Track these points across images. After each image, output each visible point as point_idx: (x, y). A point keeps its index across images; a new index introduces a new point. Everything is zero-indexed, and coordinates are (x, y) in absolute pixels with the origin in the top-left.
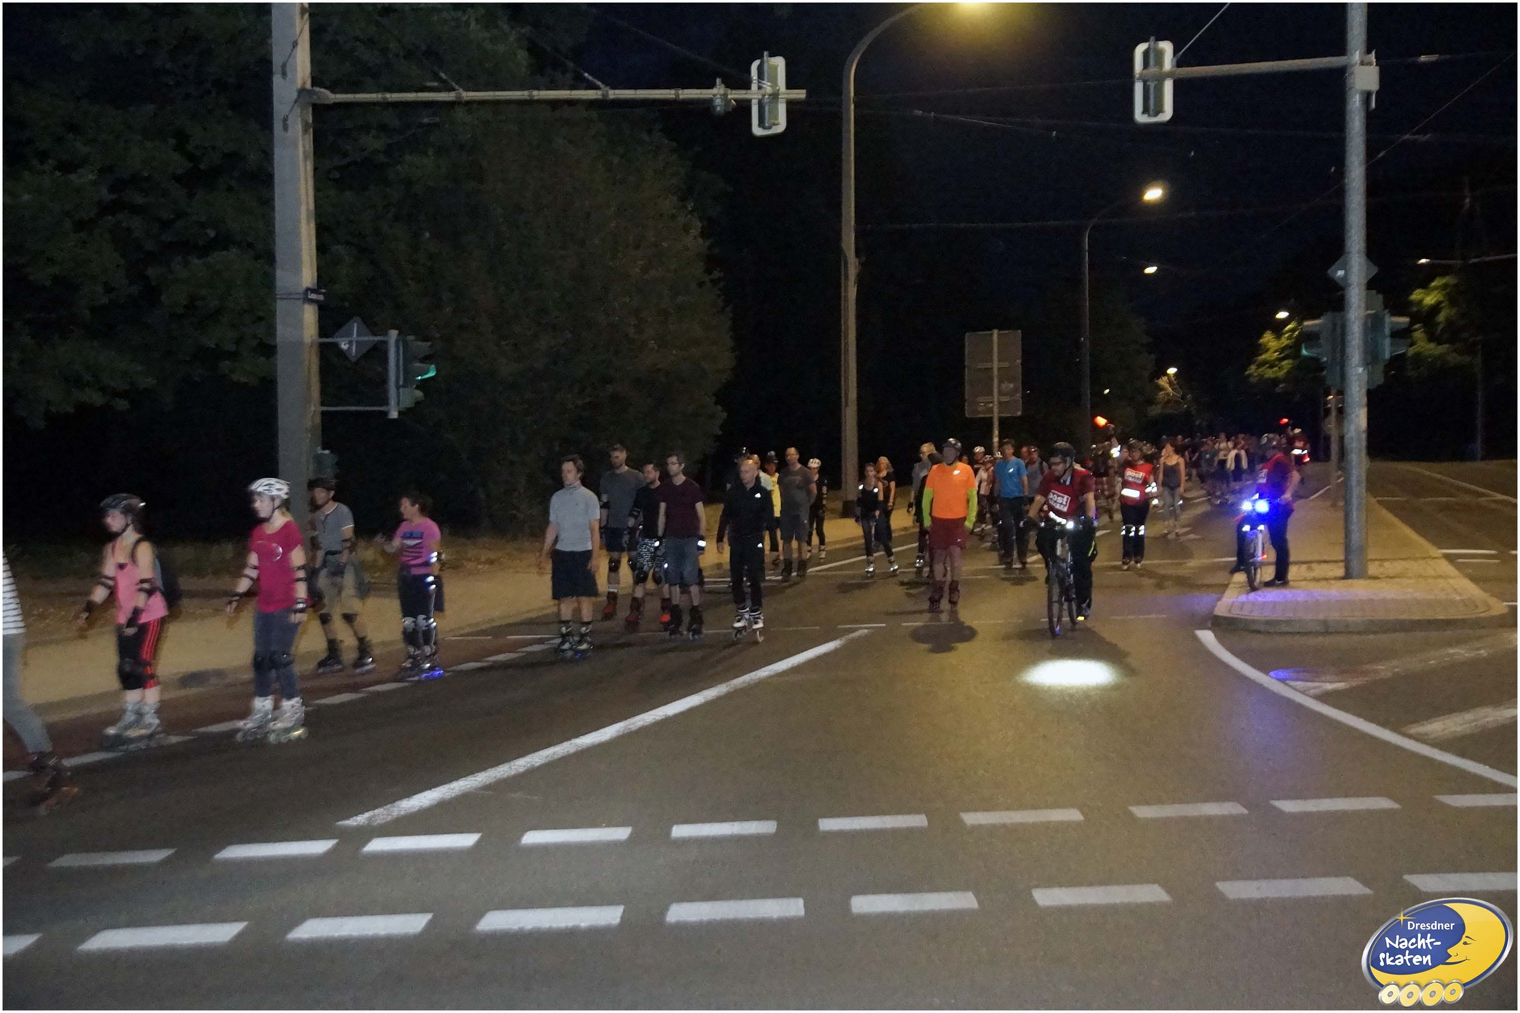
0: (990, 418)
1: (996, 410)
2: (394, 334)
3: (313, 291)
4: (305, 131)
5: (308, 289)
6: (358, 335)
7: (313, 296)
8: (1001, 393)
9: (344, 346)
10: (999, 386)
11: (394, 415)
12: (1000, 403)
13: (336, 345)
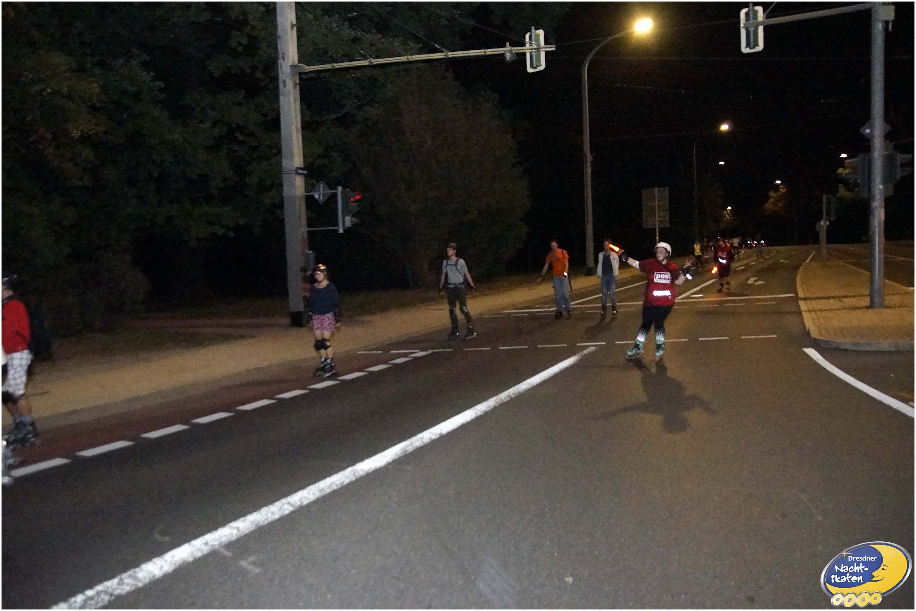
0: (654, 228)
1: (657, 224)
2: (340, 188)
3: (301, 169)
4: (295, 86)
5: (298, 168)
6: (324, 190)
7: (301, 172)
8: (659, 217)
9: (317, 196)
10: (658, 213)
11: (341, 231)
12: (659, 221)
13: (313, 196)
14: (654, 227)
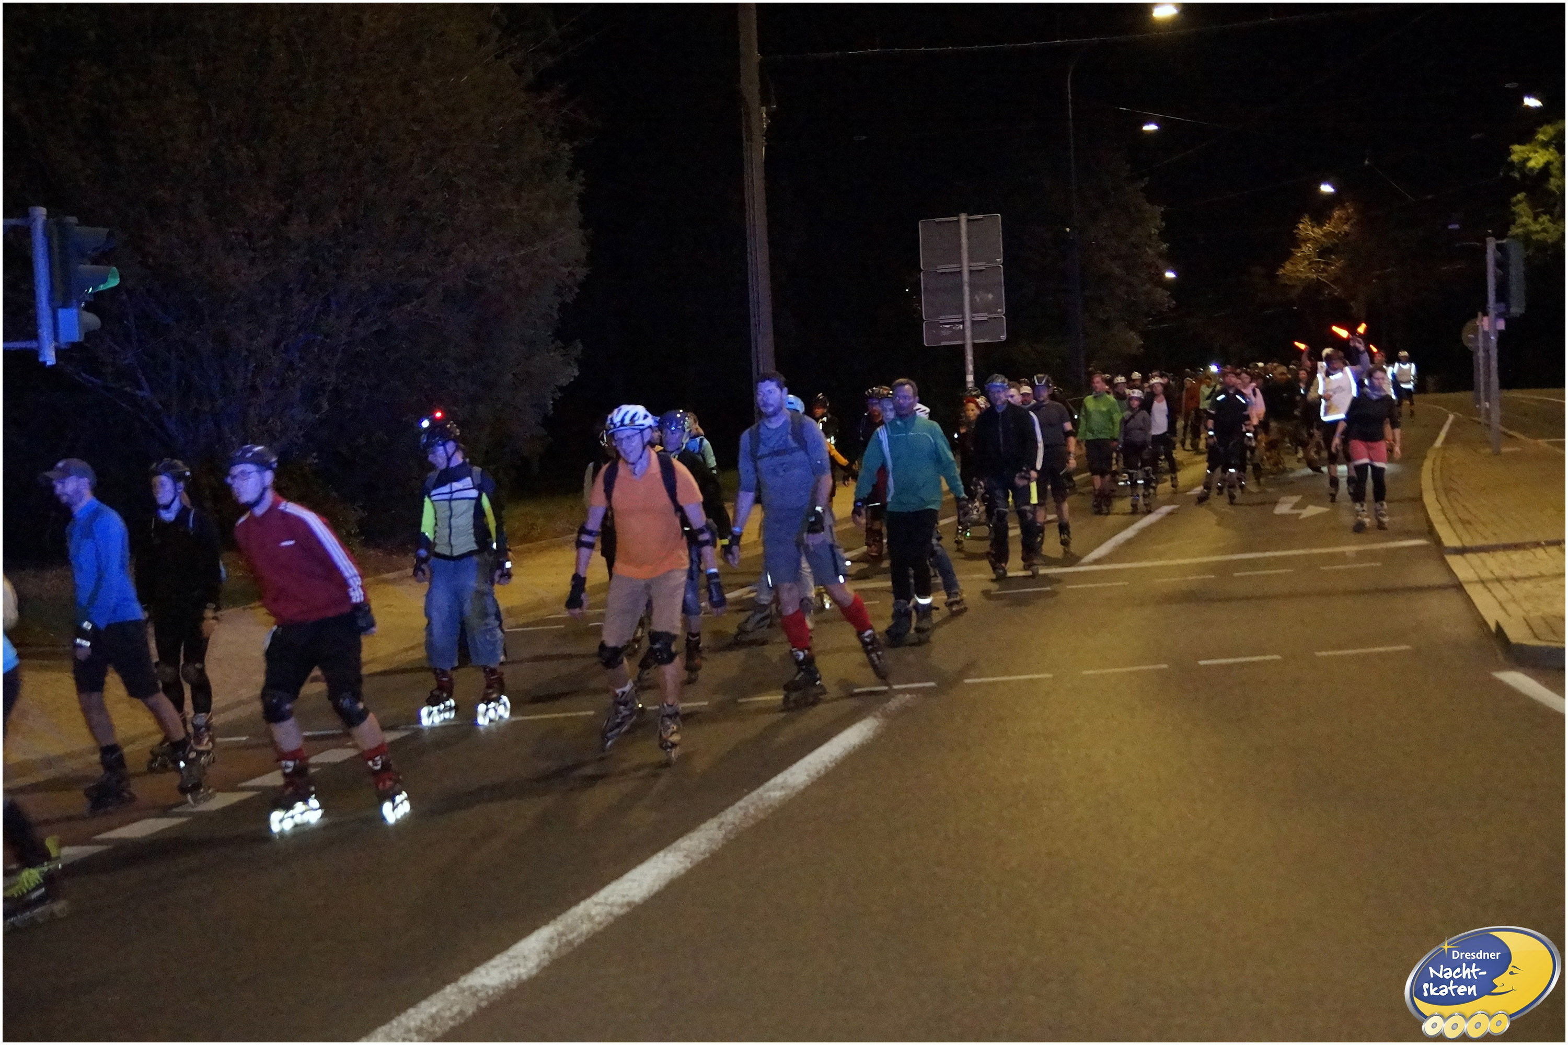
0: (961, 345)
1: (968, 333)
8: (974, 310)
10: (972, 300)
12: (973, 323)
14: (960, 342)
